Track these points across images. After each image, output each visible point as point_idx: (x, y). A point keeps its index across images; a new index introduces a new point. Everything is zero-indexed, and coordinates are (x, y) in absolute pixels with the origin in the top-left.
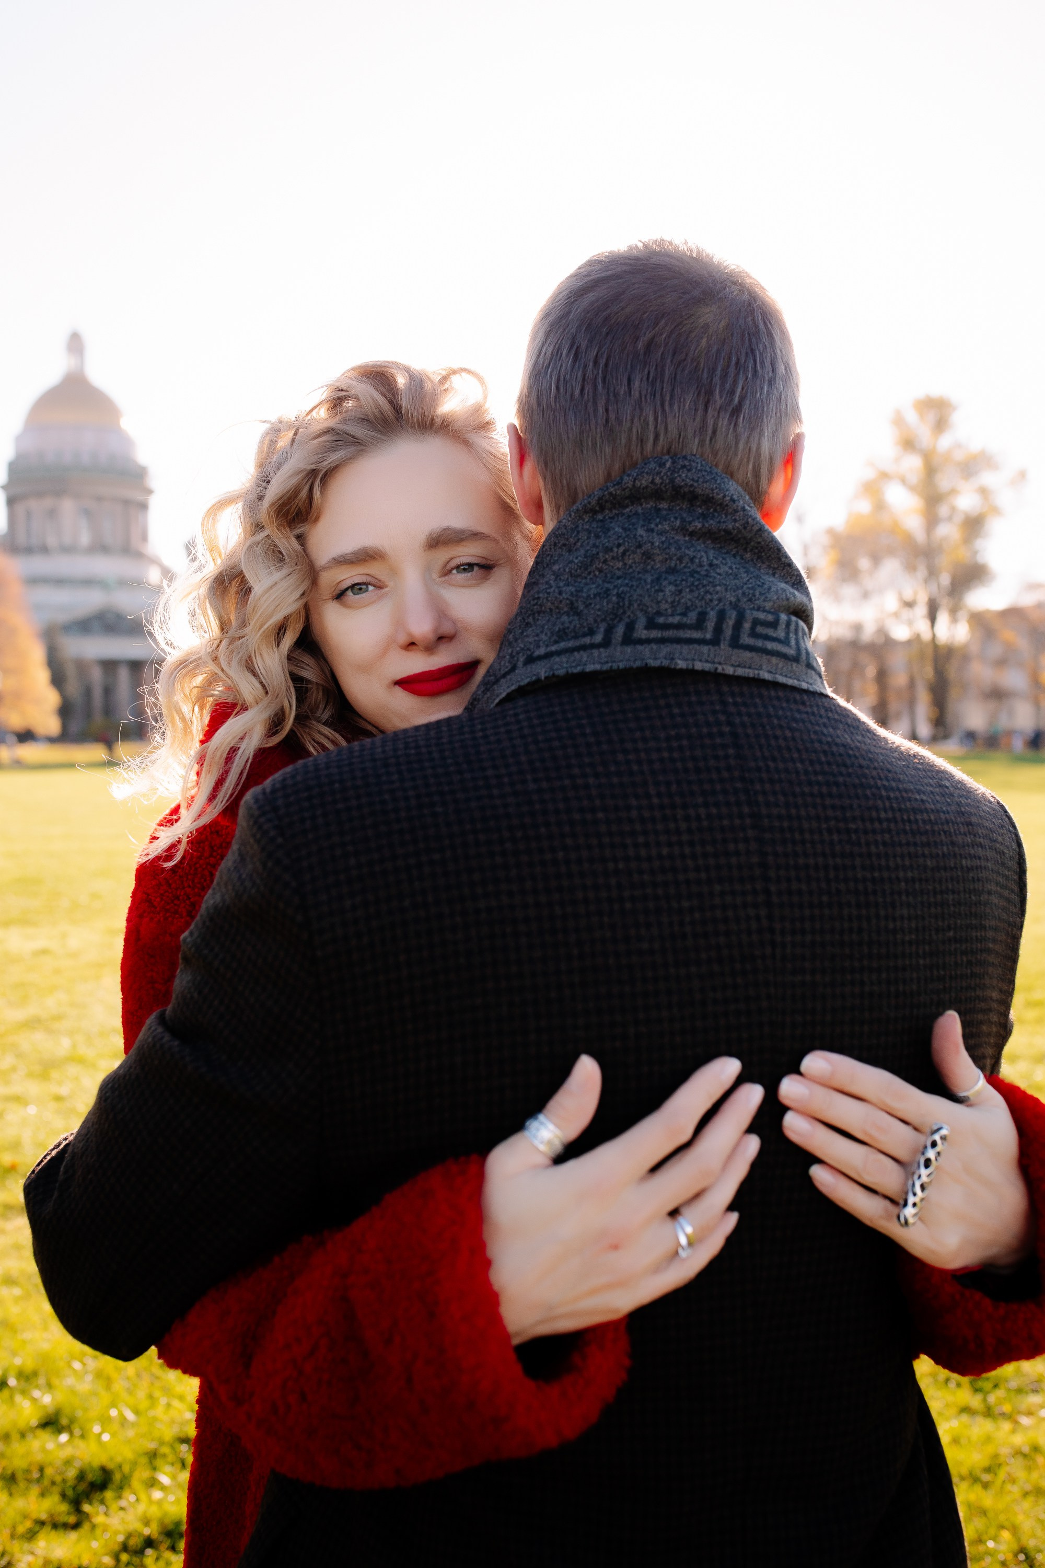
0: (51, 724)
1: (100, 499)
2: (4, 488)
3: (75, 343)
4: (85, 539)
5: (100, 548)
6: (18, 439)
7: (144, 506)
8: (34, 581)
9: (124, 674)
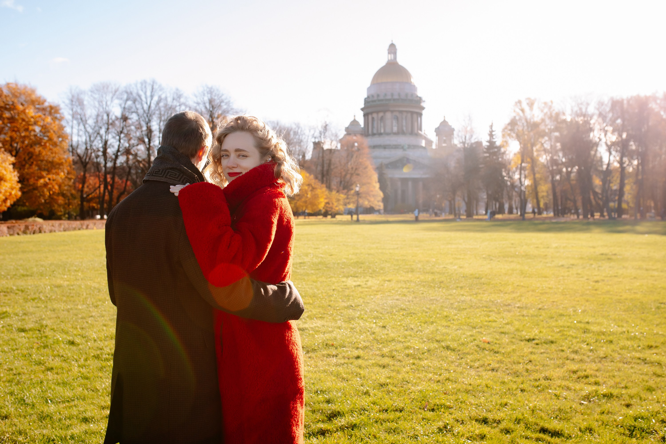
0: (381, 206)
1: (401, 112)
2: (362, 109)
3: (392, 49)
4: (395, 129)
5: (401, 132)
6: (369, 89)
7: (421, 115)
8: (375, 147)
9: (410, 184)
